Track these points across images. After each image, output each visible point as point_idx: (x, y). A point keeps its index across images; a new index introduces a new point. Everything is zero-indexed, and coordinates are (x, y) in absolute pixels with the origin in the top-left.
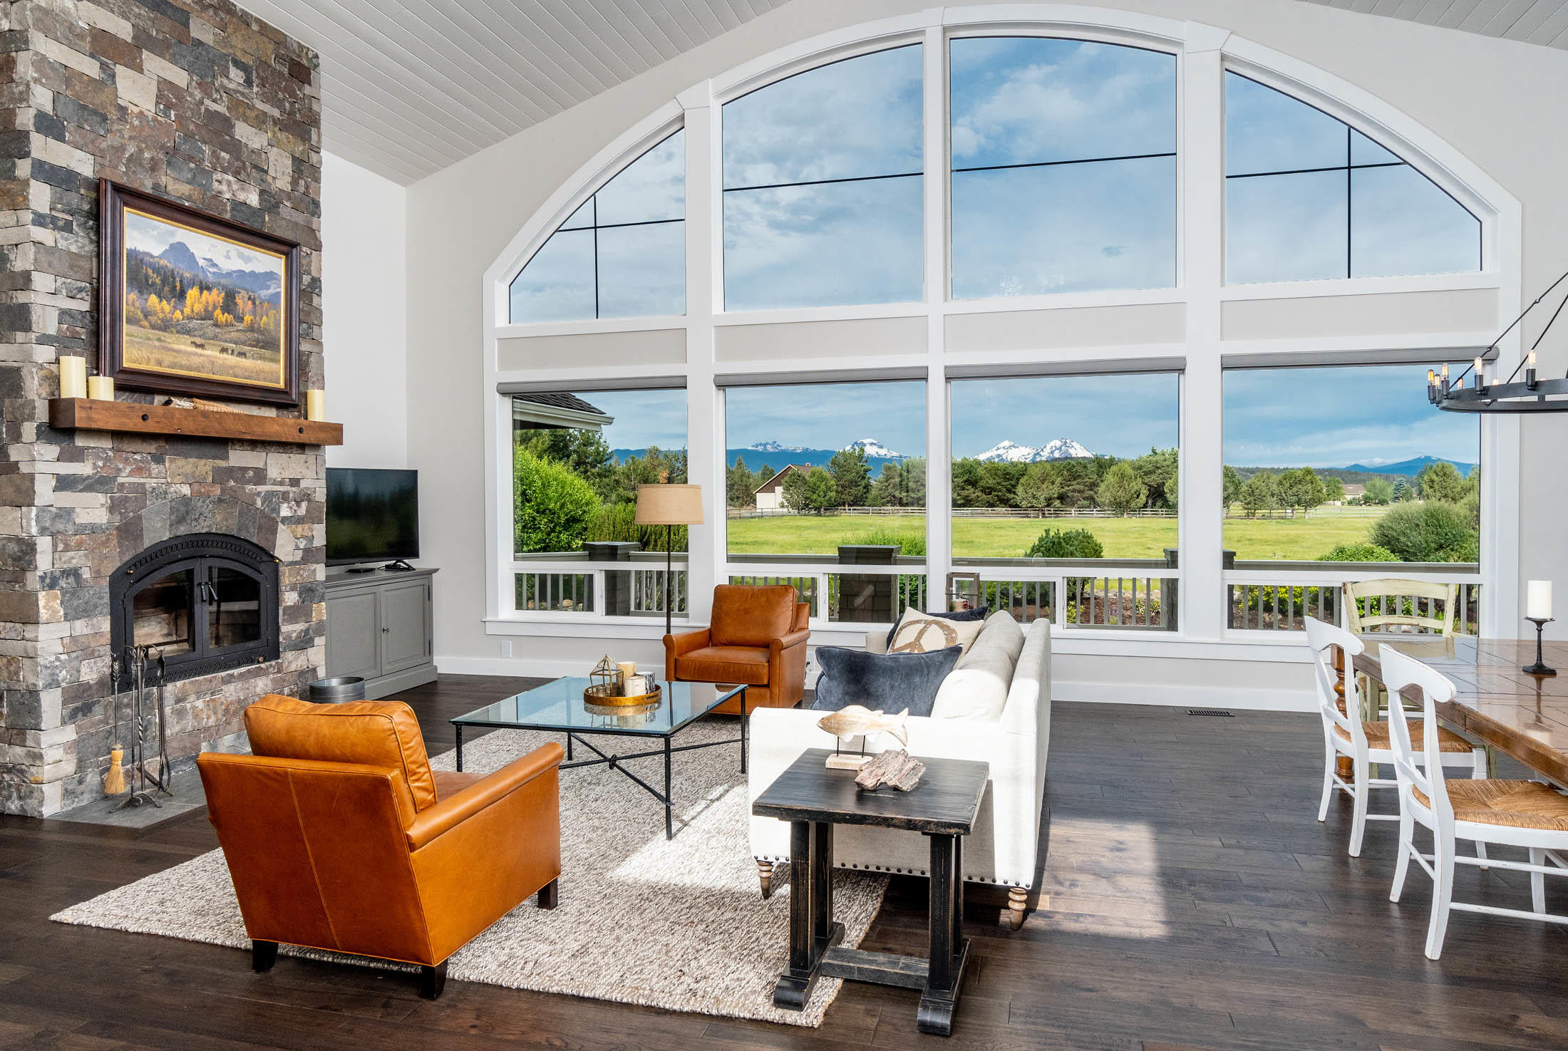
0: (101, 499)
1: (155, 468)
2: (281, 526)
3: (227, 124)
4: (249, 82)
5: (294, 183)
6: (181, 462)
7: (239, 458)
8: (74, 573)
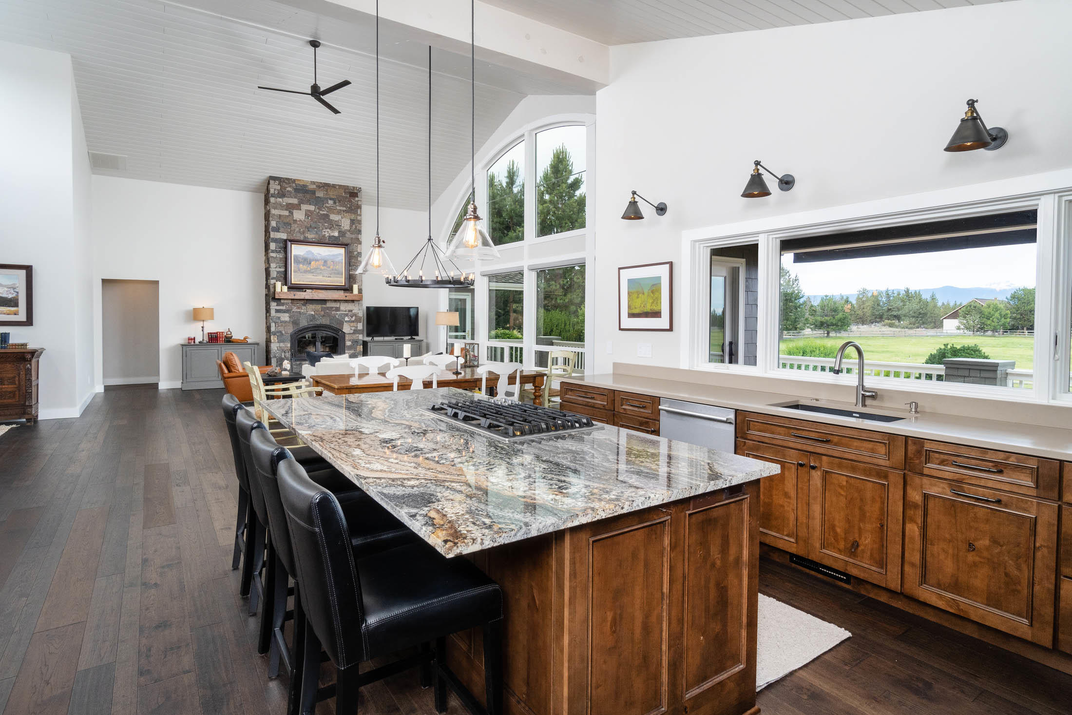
0: (288, 315)
1: (303, 307)
2: (345, 323)
3: (327, 216)
4: (335, 203)
5: (351, 226)
6: (311, 306)
7: (329, 305)
8: (281, 332)
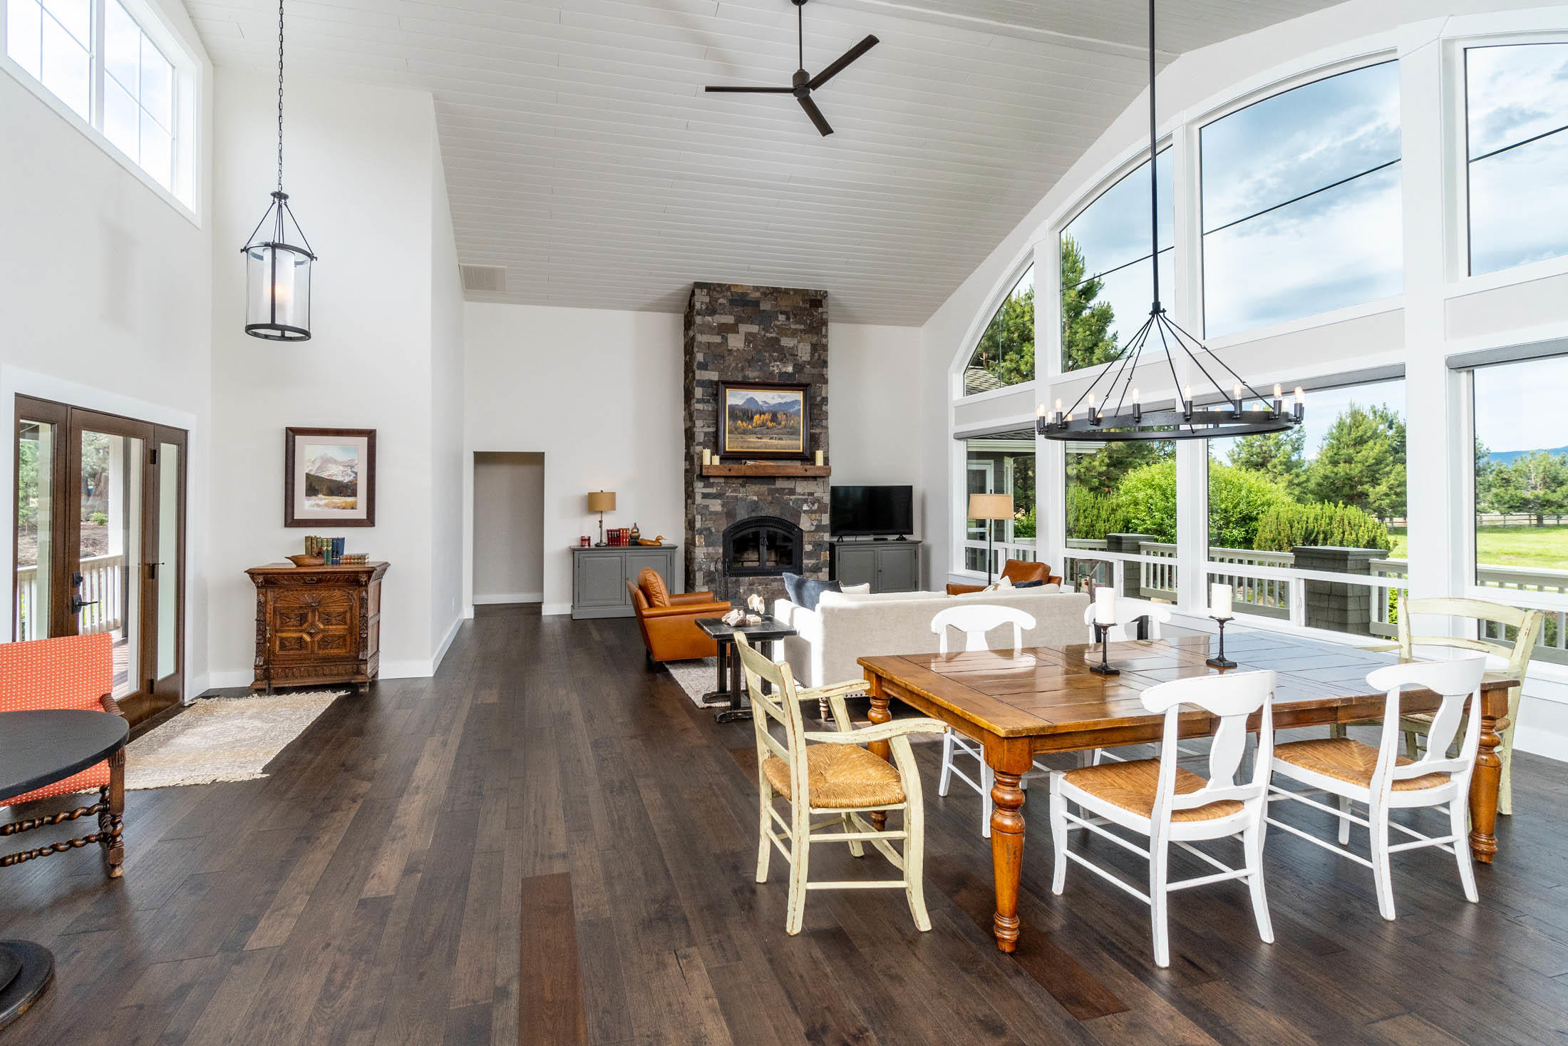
0: (719, 501)
1: (742, 490)
2: (803, 514)
3: (777, 340)
4: (788, 319)
5: (812, 355)
6: (753, 487)
7: (780, 484)
8: (709, 529)
